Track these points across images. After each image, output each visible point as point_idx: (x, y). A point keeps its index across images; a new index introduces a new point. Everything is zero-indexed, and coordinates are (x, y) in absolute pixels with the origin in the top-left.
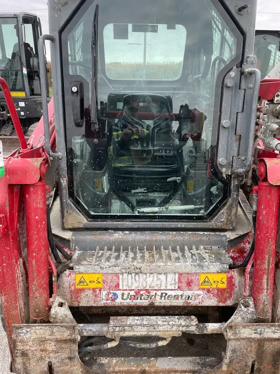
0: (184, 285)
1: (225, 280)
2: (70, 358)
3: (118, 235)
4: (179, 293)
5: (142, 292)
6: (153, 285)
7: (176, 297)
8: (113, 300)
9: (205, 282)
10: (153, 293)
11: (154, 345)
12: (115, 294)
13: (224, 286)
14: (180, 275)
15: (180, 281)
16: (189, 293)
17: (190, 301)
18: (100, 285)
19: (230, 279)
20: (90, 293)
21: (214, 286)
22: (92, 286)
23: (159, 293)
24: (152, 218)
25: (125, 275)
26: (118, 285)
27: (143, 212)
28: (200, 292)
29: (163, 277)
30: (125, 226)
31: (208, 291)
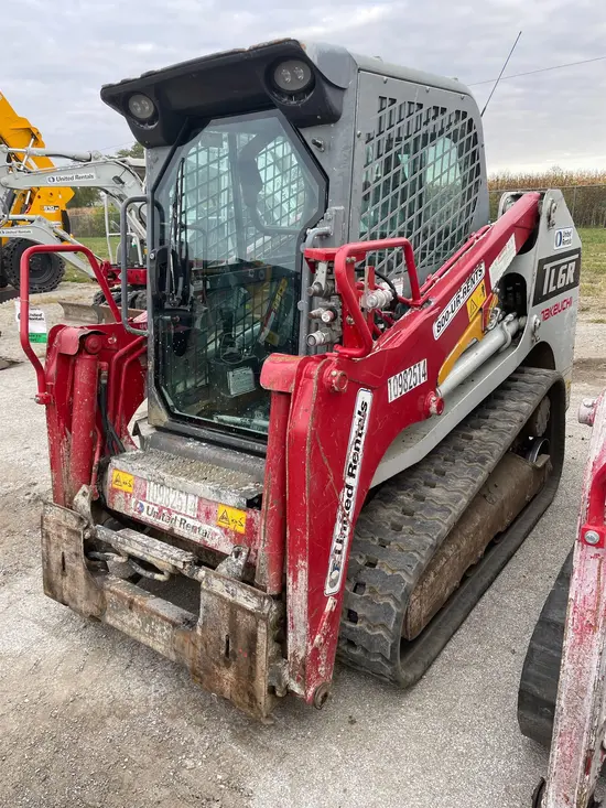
0: (203, 515)
1: (243, 522)
2: (76, 555)
3: (191, 445)
4: (198, 524)
5: (164, 511)
6: (175, 505)
7: (194, 529)
8: (140, 512)
9: (223, 517)
10: (174, 516)
11: (149, 574)
12: (142, 506)
13: (242, 530)
14: (201, 499)
15: (199, 509)
16: (206, 527)
17: (206, 539)
18: (130, 490)
19: (250, 522)
20: (122, 495)
21: (232, 526)
22: (125, 488)
23: (179, 517)
24: (227, 429)
25: (152, 483)
26: (145, 495)
27: (222, 420)
28: (217, 531)
29: (183, 497)
30: (201, 435)
31: (226, 532)
